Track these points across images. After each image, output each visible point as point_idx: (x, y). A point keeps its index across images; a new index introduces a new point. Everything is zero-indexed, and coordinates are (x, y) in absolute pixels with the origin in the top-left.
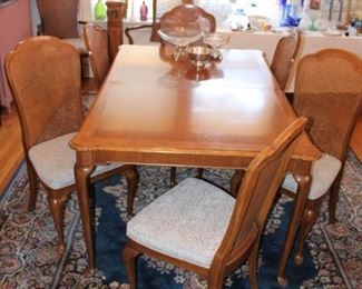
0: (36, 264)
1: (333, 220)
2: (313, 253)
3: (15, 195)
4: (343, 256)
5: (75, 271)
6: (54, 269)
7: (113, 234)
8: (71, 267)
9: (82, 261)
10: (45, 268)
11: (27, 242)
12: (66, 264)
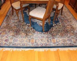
0: (15, 22)
1: (62, 15)
2: (59, 19)
3: (10, 13)
4: (63, 20)
5: (21, 23)
6: (18, 23)
7: (27, 17)
8: (20, 22)
9: (22, 21)
10: (16, 23)
11: (13, 19)
12: (19, 22)
